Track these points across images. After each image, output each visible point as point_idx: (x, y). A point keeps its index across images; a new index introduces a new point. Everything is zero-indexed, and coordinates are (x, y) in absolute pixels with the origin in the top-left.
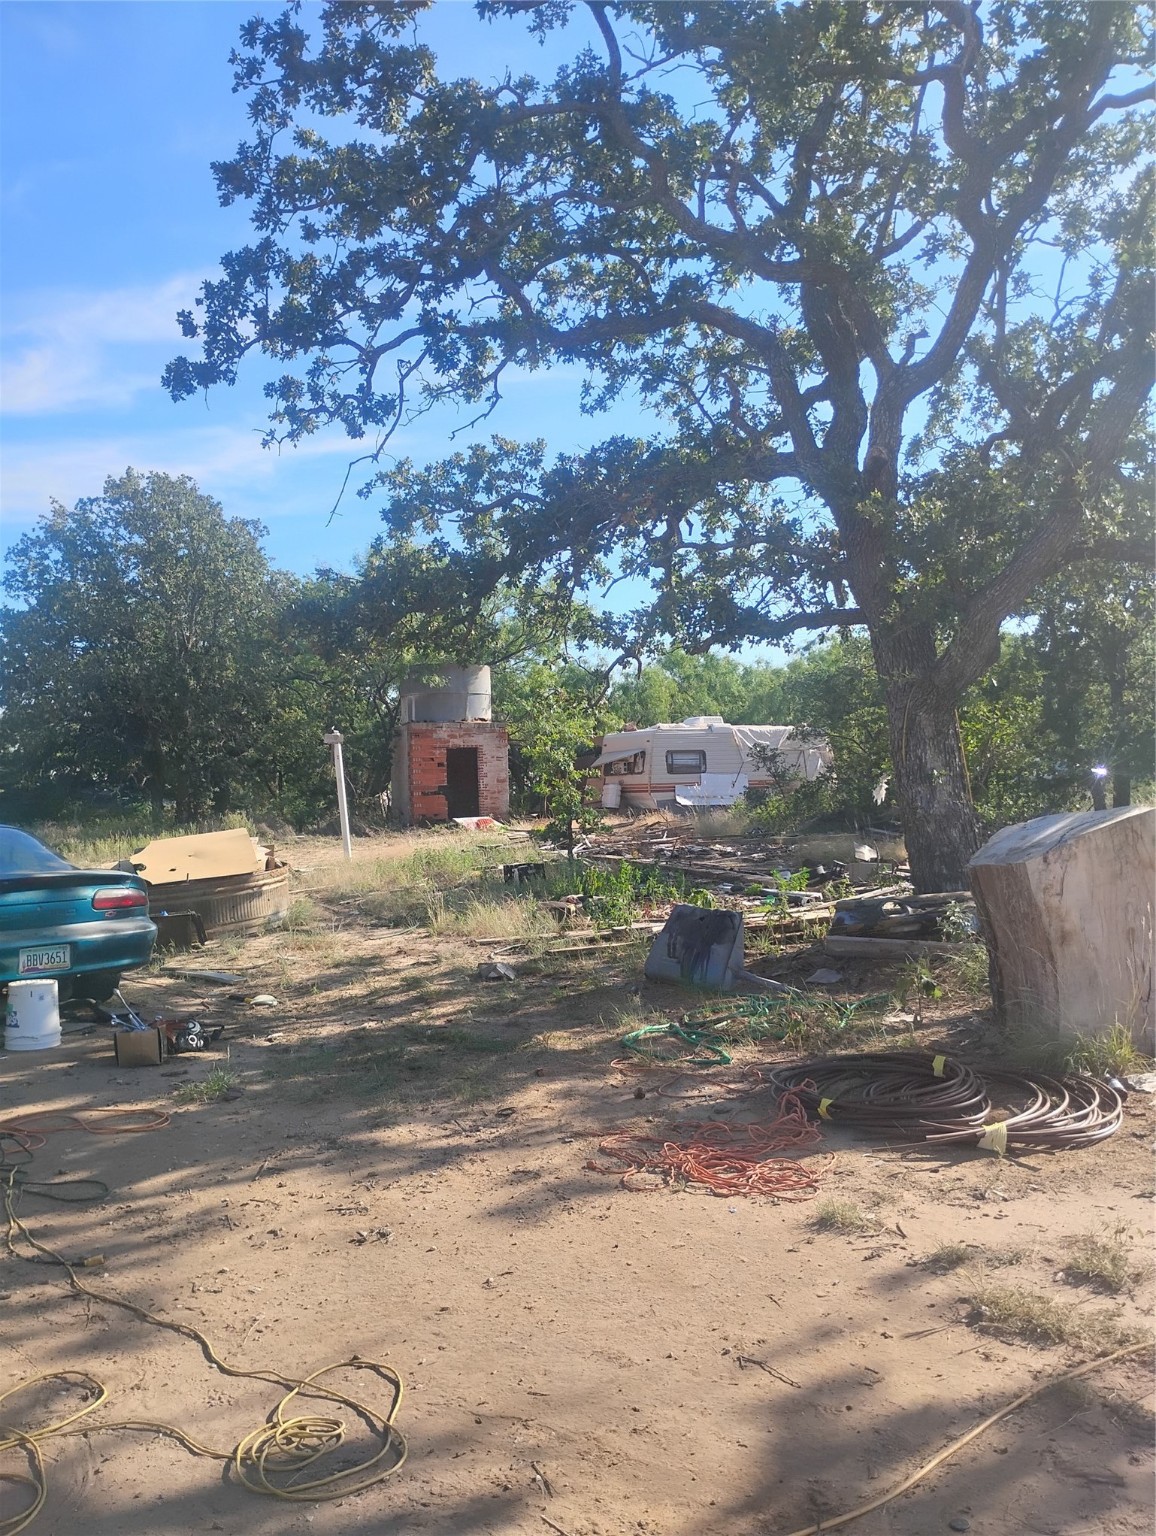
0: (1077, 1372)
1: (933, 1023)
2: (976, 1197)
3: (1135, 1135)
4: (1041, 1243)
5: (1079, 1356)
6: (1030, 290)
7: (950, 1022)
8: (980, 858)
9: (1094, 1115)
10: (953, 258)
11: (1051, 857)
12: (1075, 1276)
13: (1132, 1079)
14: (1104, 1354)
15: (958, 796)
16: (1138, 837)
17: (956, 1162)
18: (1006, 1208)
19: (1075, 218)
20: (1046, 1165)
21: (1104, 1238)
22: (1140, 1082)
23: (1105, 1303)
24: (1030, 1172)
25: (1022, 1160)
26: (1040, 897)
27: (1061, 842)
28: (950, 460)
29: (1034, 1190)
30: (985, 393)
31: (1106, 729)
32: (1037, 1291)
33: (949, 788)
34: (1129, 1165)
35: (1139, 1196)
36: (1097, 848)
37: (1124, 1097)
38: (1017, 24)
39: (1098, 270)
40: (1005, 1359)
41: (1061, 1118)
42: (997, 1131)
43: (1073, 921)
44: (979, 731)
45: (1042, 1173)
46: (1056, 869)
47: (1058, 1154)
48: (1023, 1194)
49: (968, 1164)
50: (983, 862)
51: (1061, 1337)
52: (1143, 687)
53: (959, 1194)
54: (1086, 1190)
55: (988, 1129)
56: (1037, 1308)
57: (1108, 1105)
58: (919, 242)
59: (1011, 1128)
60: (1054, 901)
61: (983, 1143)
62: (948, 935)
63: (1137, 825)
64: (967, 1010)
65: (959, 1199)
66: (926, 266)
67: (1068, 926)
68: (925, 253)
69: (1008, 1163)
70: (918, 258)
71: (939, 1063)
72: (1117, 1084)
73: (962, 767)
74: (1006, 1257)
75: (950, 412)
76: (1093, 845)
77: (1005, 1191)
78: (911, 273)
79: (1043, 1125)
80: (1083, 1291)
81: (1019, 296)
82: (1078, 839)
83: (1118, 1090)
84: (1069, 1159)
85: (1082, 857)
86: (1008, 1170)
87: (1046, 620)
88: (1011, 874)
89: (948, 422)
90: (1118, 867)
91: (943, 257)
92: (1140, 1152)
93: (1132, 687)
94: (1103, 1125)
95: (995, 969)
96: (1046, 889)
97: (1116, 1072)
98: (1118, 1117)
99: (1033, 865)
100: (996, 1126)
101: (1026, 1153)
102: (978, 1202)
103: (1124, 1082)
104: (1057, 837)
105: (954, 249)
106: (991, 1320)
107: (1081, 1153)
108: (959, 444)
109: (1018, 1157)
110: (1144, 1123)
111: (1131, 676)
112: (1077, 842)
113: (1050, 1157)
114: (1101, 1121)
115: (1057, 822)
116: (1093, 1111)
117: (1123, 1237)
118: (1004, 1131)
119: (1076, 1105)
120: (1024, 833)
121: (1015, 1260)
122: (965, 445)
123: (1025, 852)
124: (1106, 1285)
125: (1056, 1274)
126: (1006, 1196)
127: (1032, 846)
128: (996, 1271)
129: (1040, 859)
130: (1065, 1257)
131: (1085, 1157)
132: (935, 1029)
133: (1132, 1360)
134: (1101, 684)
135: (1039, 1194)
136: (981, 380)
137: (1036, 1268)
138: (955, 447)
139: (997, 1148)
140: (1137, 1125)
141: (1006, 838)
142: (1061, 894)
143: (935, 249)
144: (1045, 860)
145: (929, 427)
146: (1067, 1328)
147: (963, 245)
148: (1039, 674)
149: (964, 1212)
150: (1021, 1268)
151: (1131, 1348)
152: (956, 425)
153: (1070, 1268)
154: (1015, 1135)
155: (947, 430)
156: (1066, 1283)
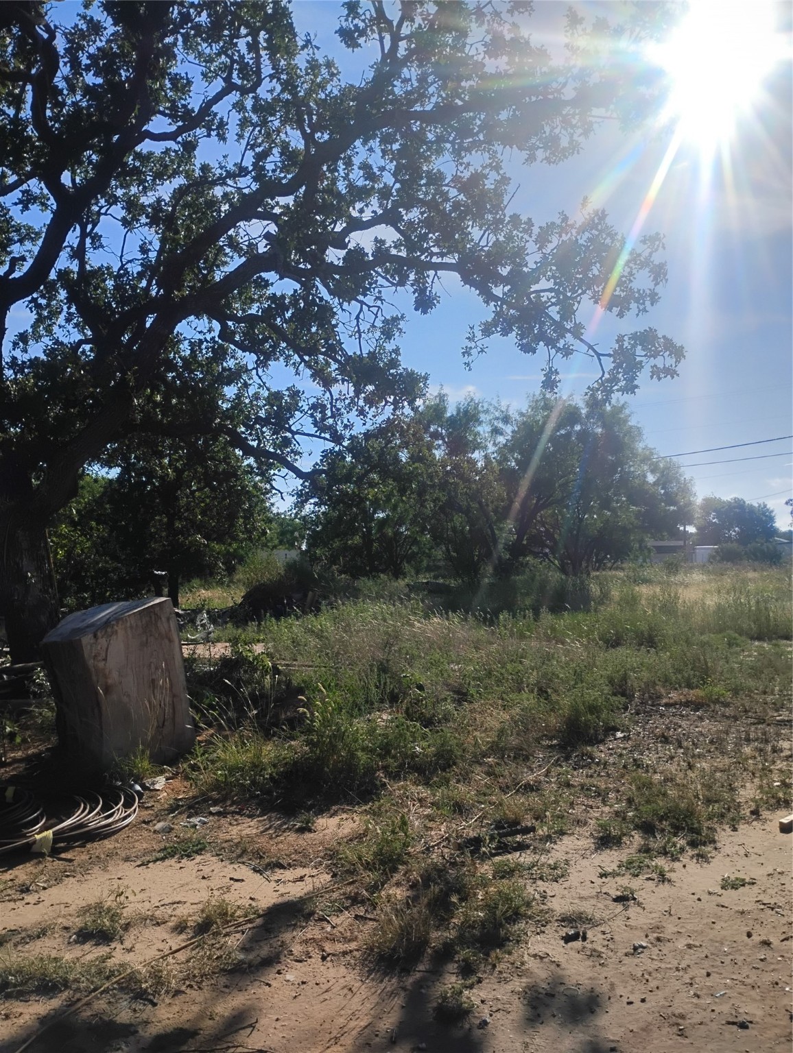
0: (73, 1009)
1: (15, 761)
2: (22, 891)
3: (144, 822)
4: (64, 916)
5: (78, 995)
6: (103, 247)
7: (27, 759)
8: (52, 636)
9: (119, 811)
10: (42, 211)
11: (99, 634)
12: (83, 936)
13: (148, 782)
14: (95, 990)
15: (47, 592)
16: (158, 618)
17: (11, 867)
18: (43, 895)
19: (132, 206)
20: (78, 855)
21: (109, 902)
22: (153, 784)
23: (102, 950)
24: (67, 863)
25: (63, 856)
26: (91, 662)
27: (107, 623)
28: (50, 352)
29: (68, 876)
30: (73, 310)
31: (164, 545)
32: (54, 954)
33: (39, 586)
34: (137, 844)
35: (139, 866)
36: (131, 627)
37: (140, 795)
38: (83, 63)
39: (145, 243)
40: (21, 1014)
41: (93, 818)
42: (45, 837)
43: (114, 677)
44: (65, 545)
45: (75, 863)
46: (103, 642)
47: (89, 846)
48: (59, 881)
49: (21, 866)
50: (54, 639)
51: (66, 984)
52: (186, 519)
53: (9, 892)
54: (105, 869)
55: (38, 837)
56: (51, 967)
57: (128, 805)
58: (16, 194)
59: (54, 834)
60: (101, 665)
61: (35, 848)
62: (35, 694)
63: (157, 609)
64: (42, 748)
65: (9, 895)
66: (22, 211)
67: (110, 681)
68: (21, 202)
69: (51, 859)
70: (16, 204)
71: (10, 792)
72: (138, 788)
73: (50, 571)
74: (36, 931)
75: (51, 319)
76: (128, 624)
77: (45, 882)
78: (11, 213)
79: (82, 826)
80: (87, 947)
81: (95, 249)
82: (118, 620)
83: (138, 792)
84: (97, 848)
85: (121, 633)
86: (51, 865)
87: (126, 471)
88: (72, 648)
89: (49, 325)
90: (145, 639)
91: (35, 208)
92: (145, 834)
93: (180, 519)
94: (125, 818)
95: (60, 716)
96: (95, 657)
97: (139, 779)
98: (135, 810)
99: (87, 640)
100: (45, 834)
101: (65, 850)
102: (24, 895)
103: (143, 786)
104: (105, 619)
105: (43, 204)
106: (15, 986)
107: (106, 842)
108: (57, 342)
109: (60, 853)
110: (151, 812)
111: (180, 511)
112: (118, 623)
113: (83, 849)
114: (123, 815)
115: (107, 609)
116: (118, 810)
117: (122, 898)
118: (51, 836)
119: (106, 808)
120: (84, 617)
121: (42, 933)
122: (62, 343)
123: (81, 631)
124: (103, 937)
125: (70, 937)
126: (45, 885)
127: (87, 627)
128: (27, 946)
129: (91, 636)
130: (78, 922)
131: (108, 844)
132: (16, 765)
133: (115, 989)
134: (161, 515)
135: (71, 879)
136: (69, 300)
137: (57, 935)
138: (54, 344)
139: (45, 850)
140: (146, 814)
141: (70, 623)
142: (105, 660)
143: (28, 201)
144: (95, 636)
145: (35, 326)
146: (71, 977)
147: (49, 203)
148: (108, 506)
149: (12, 905)
150: (46, 939)
151: (115, 980)
152: (55, 328)
153: (81, 930)
154: (58, 837)
155: (49, 331)
156: (76, 942)
